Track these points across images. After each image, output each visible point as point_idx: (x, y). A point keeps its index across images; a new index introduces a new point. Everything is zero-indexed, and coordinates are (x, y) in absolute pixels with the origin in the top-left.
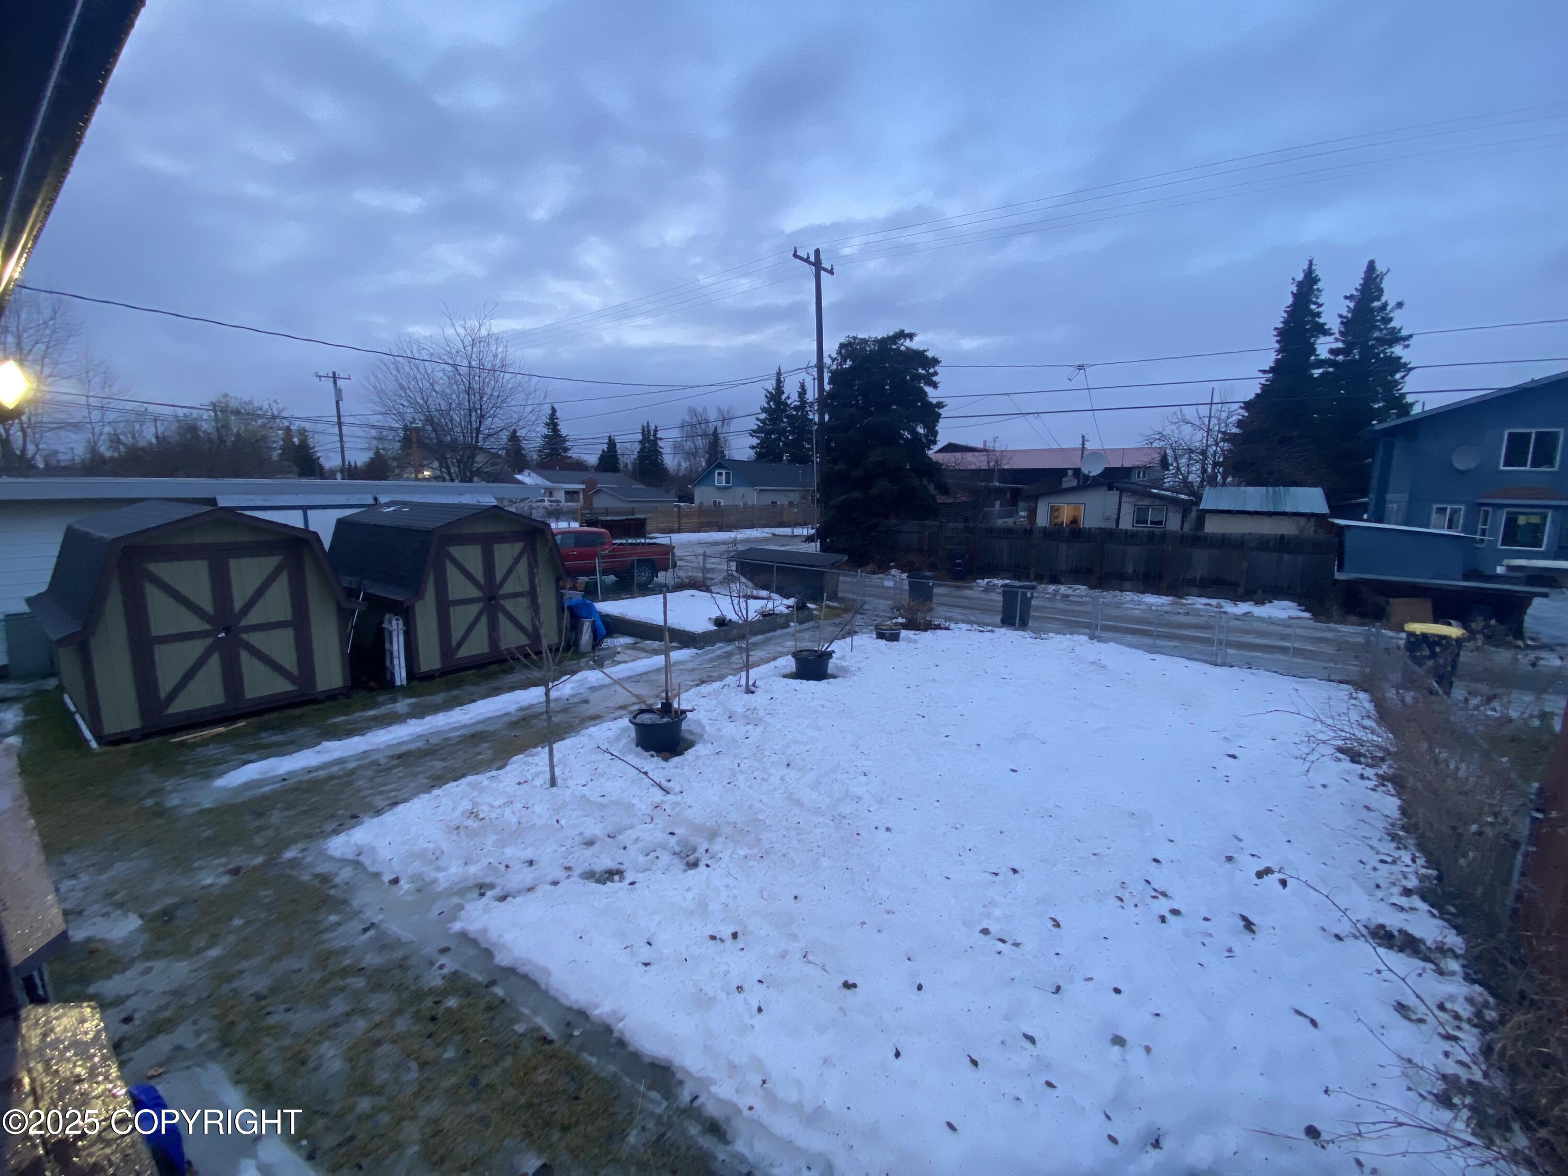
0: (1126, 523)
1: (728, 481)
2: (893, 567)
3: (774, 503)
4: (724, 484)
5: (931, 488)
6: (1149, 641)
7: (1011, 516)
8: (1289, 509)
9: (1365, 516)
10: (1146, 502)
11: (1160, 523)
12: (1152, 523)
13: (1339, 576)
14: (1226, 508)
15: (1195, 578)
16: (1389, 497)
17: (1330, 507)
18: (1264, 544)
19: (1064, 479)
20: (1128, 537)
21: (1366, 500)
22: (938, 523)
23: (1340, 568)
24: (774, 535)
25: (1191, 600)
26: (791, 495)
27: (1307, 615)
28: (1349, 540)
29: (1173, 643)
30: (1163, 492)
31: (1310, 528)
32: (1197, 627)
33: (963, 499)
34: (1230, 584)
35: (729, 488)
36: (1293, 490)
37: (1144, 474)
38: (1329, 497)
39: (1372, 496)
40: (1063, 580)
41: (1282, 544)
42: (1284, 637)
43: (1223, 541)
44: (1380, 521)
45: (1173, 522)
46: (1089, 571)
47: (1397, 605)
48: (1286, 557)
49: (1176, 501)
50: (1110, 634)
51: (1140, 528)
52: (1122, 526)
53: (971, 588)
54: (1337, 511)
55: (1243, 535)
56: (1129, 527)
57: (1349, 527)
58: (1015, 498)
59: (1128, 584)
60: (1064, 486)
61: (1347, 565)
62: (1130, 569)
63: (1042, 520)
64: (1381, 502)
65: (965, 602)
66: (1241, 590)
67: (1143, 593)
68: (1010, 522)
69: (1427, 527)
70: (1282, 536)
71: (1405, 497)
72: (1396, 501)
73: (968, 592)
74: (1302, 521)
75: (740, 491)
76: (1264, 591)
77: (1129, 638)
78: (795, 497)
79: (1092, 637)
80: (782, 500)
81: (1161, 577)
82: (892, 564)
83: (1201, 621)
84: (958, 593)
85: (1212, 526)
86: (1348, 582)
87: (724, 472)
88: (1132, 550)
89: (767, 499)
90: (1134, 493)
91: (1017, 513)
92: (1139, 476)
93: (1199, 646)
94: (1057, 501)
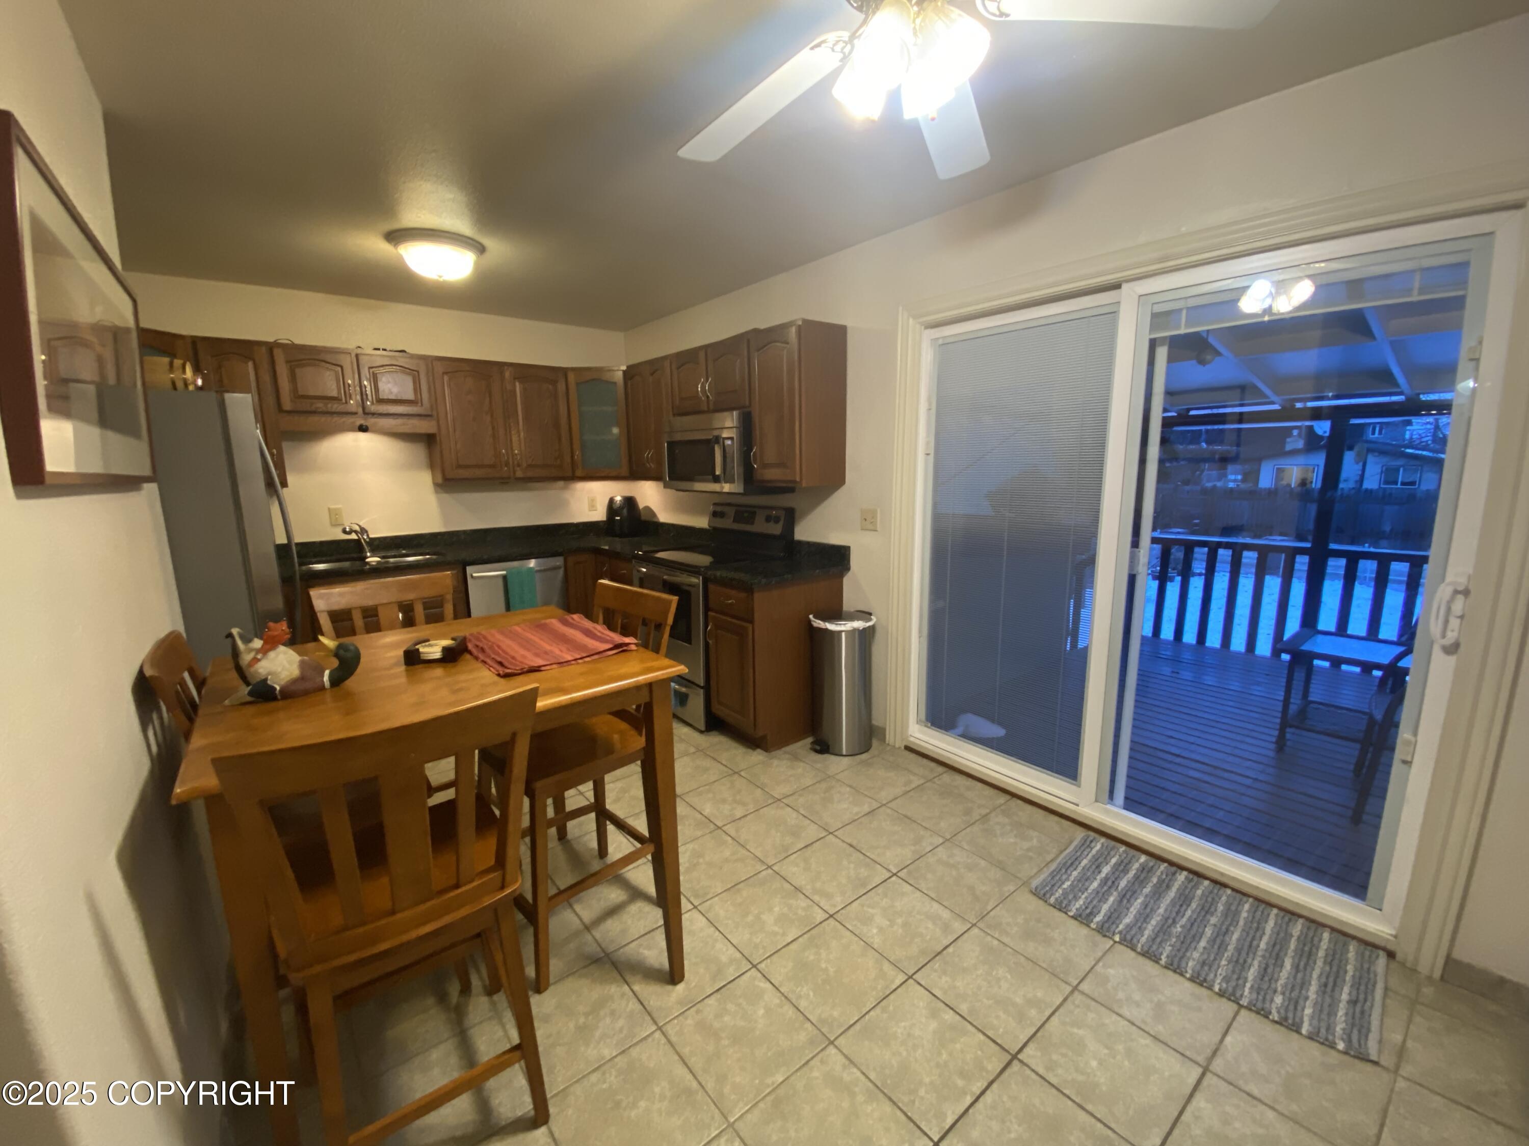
0: (1371, 484)
7: (1219, 480)
11: (1412, 482)
12: (1403, 483)
19: (1288, 440)
30: (1420, 452)
37: (1380, 433)
45: (1428, 482)
51: (1390, 488)
52: (1367, 485)
56: (1375, 487)
60: (1288, 447)
62: (1387, 528)
63: (1266, 480)
68: (1219, 484)
88: (1387, 510)
90: (1384, 453)
91: (1225, 476)
92: (1373, 433)
94: (1282, 462)
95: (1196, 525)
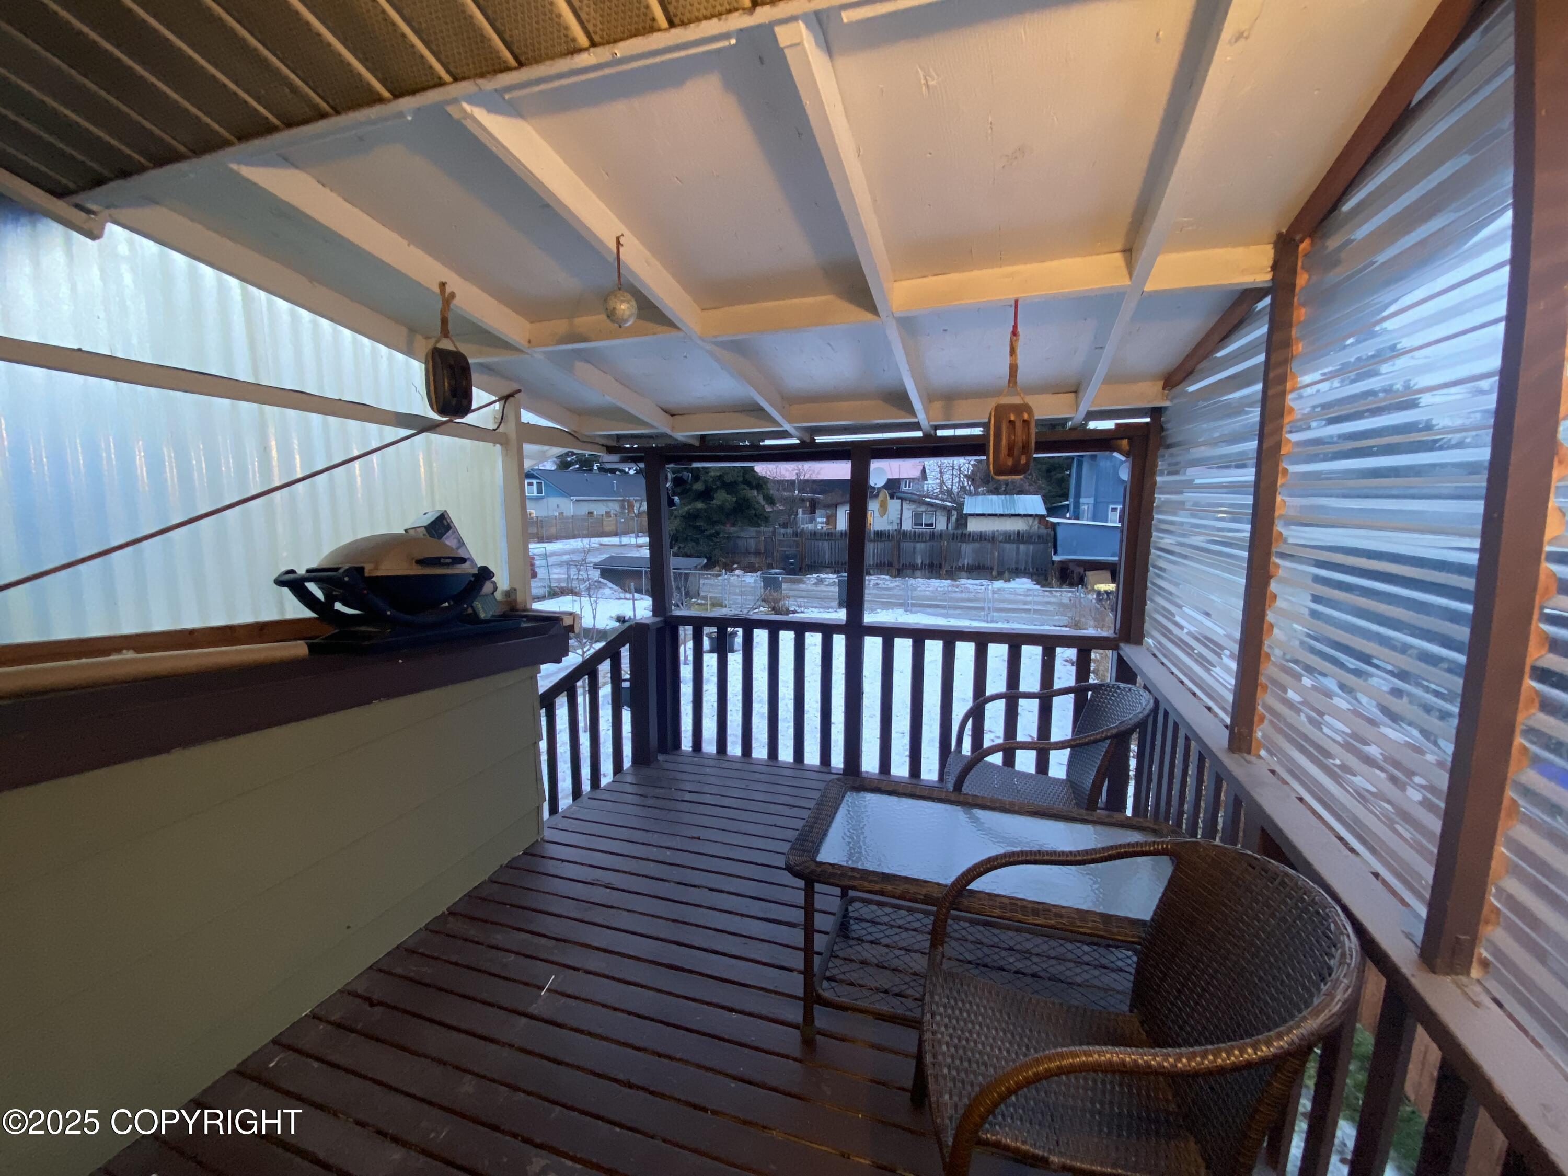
0: (907, 526)
1: (539, 491)
2: (736, 569)
3: (591, 513)
4: (535, 494)
5: (760, 498)
6: (943, 611)
7: (811, 522)
8: (1022, 512)
9: (1068, 515)
10: (923, 508)
11: (931, 525)
12: (926, 525)
13: (1056, 558)
14: (980, 512)
15: (964, 566)
16: (1082, 500)
17: (1048, 509)
18: (1009, 538)
20: (915, 537)
21: (1067, 503)
22: (771, 529)
23: (1055, 553)
24: (601, 545)
25: (963, 581)
26: (611, 504)
27: (1038, 587)
28: (1059, 531)
29: (958, 611)
30: (934, 501)
31: (1036, 526)
32: (969, 600)
33: (781, 508)
34: (988, 568)
35: (542, 498)
36: (1023, 497)
37: (909, 485)
38: (1046, 500)
39: (1071, 500)
40: (871, 572)
41: (1020, 537)
42: (1025, 603)
43: (981, 537)
44: (1078, 519)
45: (941, 525)
46: (890, 565)
47: (1091, 575)
48: (1022, 547)
49: (944, 508)
50: (919, 609)
51: (919, 529)
52: (904, 527)
53: (804, 583)
54: (1052, 511)
55: (994, 532)
56: (910, 529)
57: (1059, 523)
58: (813, 507)
59: (918, 573)
61: (1059, 549)
62: (919, 562)
63: (839, 524)
64: (1077, 504)
65: (804, 594)
66: (994, 573)
67: (929, 578)
68: (810, 527)
69: (1106, 521)
70: (1019, 532)
71: (1091, 500)
72: (1087, 503)
73: (802, 586)
74: (1030, 520)
75: (554, 501)
76: (1010, 572)
77: (928, 610)
78: (614, 507)
79: (906, 611)
80: (599, 509)
81: (940, 566)
82: (735, 566)
83: (971, 596)
84: (794, 587)
85: (973, 526)
86: (1062, 562)
87: (535, 482)
88: (920, 546)
89: (584, 509)
90: (912, 501)
91: (815, 519)
92: (905, 486)
93: (974, 612)
95: (792, 564)
